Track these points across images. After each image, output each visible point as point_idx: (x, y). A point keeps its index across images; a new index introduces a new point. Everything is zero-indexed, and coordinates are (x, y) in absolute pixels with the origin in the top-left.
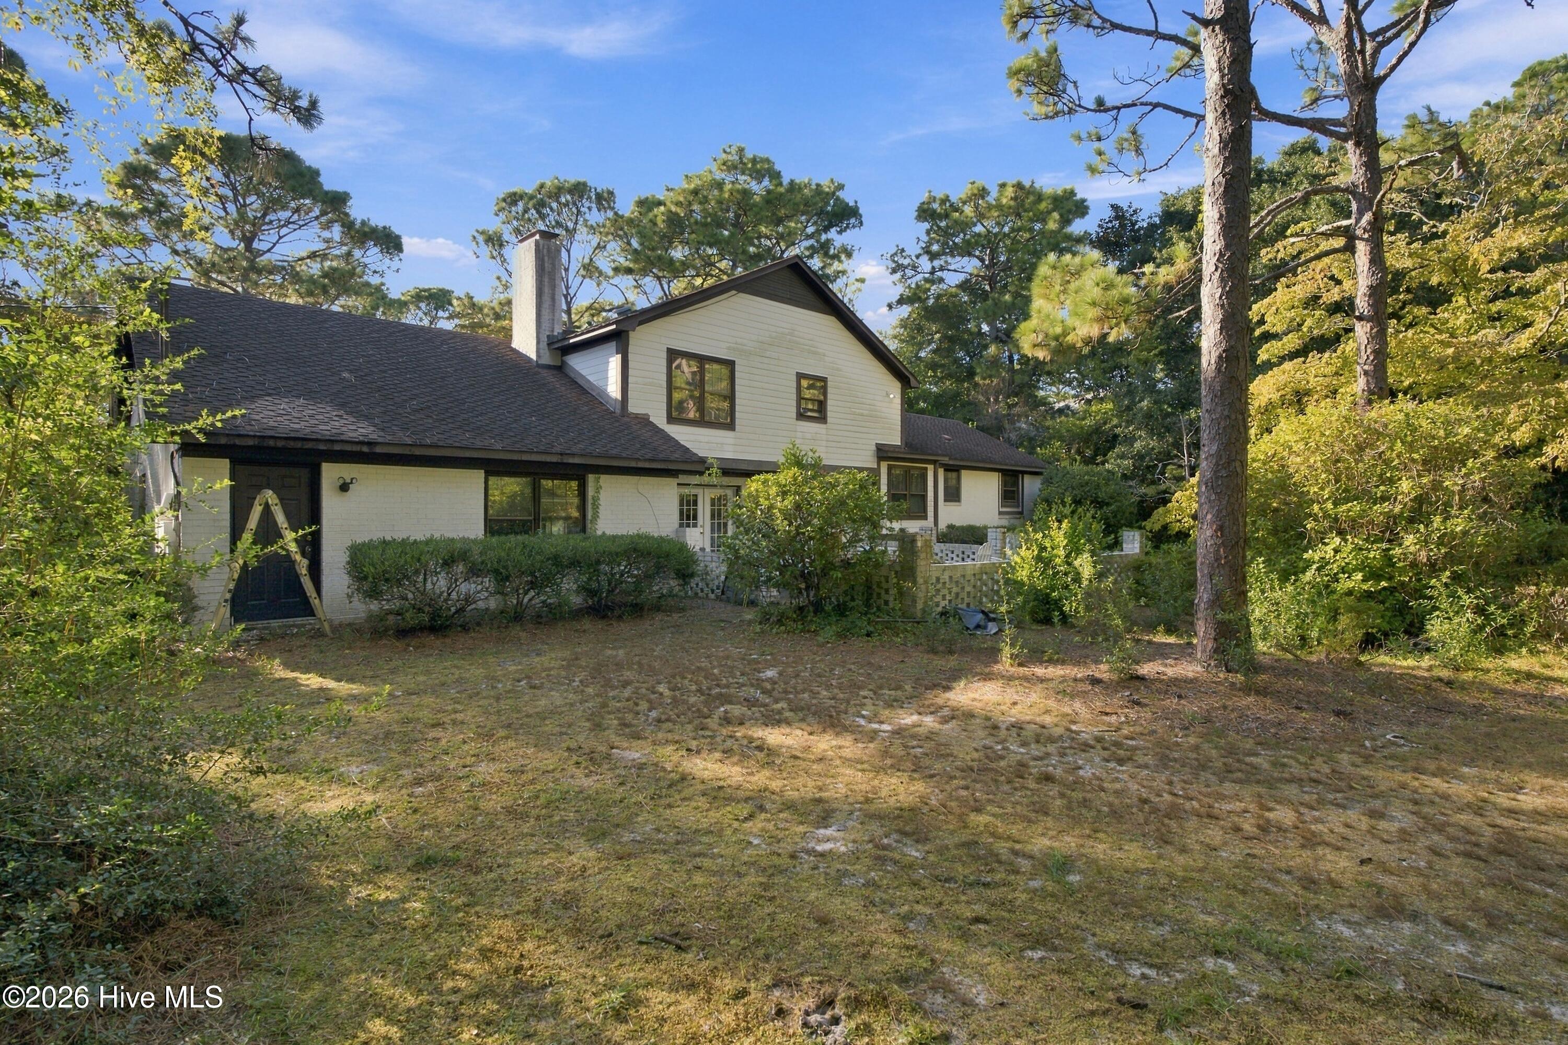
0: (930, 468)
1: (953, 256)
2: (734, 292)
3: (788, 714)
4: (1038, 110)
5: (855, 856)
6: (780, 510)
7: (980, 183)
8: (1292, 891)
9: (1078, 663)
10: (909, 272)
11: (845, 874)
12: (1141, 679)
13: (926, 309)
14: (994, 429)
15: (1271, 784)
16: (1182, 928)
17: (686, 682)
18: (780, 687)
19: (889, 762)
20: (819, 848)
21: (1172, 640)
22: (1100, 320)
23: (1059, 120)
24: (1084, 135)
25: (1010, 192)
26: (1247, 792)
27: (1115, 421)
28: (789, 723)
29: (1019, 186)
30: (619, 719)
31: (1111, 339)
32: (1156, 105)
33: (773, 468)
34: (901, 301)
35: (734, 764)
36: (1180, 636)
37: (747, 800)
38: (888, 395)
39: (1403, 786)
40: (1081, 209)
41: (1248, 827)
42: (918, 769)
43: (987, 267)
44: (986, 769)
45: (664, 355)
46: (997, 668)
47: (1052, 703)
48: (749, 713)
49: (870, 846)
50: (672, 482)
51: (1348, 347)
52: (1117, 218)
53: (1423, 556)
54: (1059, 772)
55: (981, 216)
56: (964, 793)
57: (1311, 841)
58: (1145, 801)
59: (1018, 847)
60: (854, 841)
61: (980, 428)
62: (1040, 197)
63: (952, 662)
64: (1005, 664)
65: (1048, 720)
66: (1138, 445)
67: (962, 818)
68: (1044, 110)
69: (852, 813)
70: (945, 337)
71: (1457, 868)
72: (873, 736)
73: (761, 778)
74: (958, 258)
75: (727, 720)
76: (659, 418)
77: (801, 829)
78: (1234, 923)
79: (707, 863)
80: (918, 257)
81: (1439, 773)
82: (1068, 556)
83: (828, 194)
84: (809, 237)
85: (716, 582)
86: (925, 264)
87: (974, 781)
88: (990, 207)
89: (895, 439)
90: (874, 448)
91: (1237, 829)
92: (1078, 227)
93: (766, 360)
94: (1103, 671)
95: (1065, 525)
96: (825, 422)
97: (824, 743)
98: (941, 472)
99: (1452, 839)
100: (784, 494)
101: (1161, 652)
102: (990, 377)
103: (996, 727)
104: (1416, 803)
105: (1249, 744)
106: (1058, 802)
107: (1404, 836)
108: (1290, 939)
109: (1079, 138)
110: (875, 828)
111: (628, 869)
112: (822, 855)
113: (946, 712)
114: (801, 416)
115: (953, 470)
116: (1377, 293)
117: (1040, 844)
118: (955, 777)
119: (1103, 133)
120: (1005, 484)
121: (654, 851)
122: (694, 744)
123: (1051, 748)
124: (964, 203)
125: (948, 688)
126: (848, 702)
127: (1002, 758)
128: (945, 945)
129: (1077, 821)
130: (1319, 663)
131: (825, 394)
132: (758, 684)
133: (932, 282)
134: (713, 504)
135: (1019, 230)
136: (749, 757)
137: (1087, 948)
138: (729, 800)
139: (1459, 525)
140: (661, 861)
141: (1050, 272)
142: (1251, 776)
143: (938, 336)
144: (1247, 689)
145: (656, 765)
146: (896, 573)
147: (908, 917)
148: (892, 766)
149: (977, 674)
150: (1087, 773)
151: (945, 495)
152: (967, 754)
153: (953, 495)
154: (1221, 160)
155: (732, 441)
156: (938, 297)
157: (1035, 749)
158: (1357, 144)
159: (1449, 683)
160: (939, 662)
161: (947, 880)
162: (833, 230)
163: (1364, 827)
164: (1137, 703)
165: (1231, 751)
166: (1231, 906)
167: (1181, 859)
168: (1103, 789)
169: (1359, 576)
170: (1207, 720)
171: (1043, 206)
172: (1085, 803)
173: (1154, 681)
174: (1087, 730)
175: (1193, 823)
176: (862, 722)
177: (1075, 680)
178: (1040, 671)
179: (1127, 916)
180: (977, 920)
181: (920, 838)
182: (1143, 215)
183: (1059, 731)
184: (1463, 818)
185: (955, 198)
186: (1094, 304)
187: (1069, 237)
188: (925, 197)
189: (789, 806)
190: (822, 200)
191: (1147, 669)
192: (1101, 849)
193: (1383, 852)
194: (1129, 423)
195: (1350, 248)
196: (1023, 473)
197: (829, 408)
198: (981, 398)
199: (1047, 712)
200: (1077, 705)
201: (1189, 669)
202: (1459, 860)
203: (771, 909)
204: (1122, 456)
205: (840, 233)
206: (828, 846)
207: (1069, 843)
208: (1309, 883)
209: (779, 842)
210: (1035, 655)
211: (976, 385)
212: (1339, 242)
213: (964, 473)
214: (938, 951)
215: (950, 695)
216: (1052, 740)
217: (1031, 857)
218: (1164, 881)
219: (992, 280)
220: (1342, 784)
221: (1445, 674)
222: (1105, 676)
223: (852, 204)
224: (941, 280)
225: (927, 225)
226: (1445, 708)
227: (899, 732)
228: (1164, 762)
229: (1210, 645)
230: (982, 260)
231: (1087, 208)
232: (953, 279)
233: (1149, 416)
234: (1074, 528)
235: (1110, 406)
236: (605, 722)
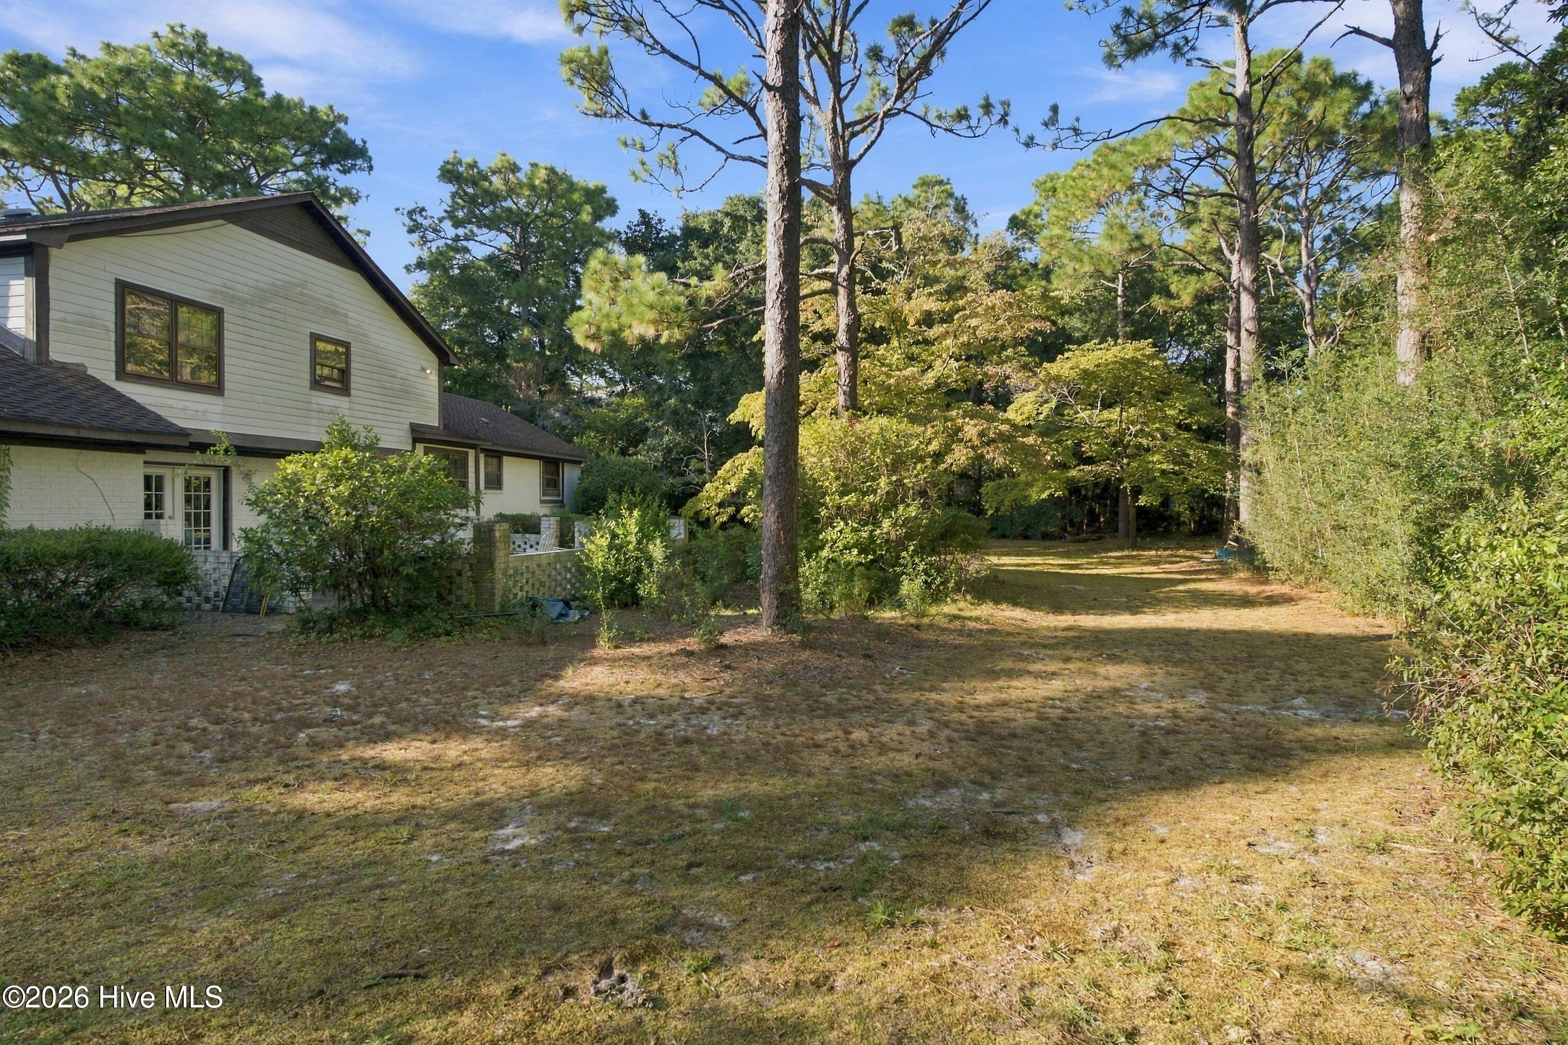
0: (471, 453)
1: (479, 227)
2: (220, 222)
3: (392, 727)
4: (586, 103)
5: (551, 844)
6: (332, 497)
7: (511, 158)
8: (886, 785)
9: (668, 641)
10: (430, 236)
11: (551, 862)
12: (723, 647)
13: (451, 278)
14: (530, 416)
15: (841, 714)
16: (836, 829)
17: (228, 711)
18: (365, 702)
19: (534, 754)
20: (510, 846)
21: (729, 613)
22: (655, 322)
23: (606, 121)
24: (629, 142)
25: (542, 174)
26: (833, 722)
27: (646, 416)
28: (401, 736)
29: (552, 170)
30: (156, 768)
31: (663, 341)
32: (695, 133)
33: (315, 448)
34: (420, 265)
35: (357, 790)
36: (734, 609)
37: (397, 822)
38: (424, 370)
39: (918, 701)
40: (611, 208)
41: (843, 747)
42: (565, 755)
43: (517, 245)
44: (630, 744)
45: (112, 288)
46: (598, 652)
47: (659, 677)
48: (341, 733)
49: (559, 833)
50: (139, 459)
51: (827, 370)
52: (643, 223)
53: (893, 536)
54: (690, 733)
55: (511, 192)
56: (619, 767)
57: (883, 749)
58: (766, 744)
59: (692, 800)
60: (542, 832)
61: (514, 413)
62: (572, 187)
63: (552, 651)
64: (603, 648)
65: (661, 692)
66: (666, 438)
67: (630, 789)
68: (593, 106)
69: (522, 808)
70: (471, 313)
71: (965, 747)
72: (502, 734)
73: (399, 798)
74: (485, 230)
75: (315, 745)
76: (107, 374)
77: (478, 835)
78: (864, 816)
79: (390, 892)
80: (441, 220)
81: (933, 689)
82: (639, 542)
83: (326, 123)
84: (297, 168)
85: (214, 588)
86: (449, 230)
87: (626, 756)
88: (521, 185)
89: (432, 419)
90: (407, 427)
91: (837, 751)
92: (608, 224)
93: (268, 313)
94: (693, 643)
95: (636, 513)
96: (349, 395)
97: (454, 750)
98: (482, 456)
99: (956, 731)
100: (338, 480)
101: (732, 624)
102: (524, 360)
103: (619, 705)
104: (929, 711)
105: (817, 688)
106: (703, 759)
107: (932, 734)
108: (900, 817)
109: (625, 144)
110: (552, 816)
111: (291, 925)
112: (516, 851)
113: (566, 700)
114: (317, 384)
115: (496, 455)
116: (852, 329)
117: (707, 794)
118: (604, 756)
119: (648, 147)
120: (546, 472)
121: (315, 898)
122: (290, 778)
123: (676, 716)
124: (494, 173)
125: (557, 678)
126: (458, 704)
127: (638, 732)
128: (674, 893)
129: (725, 770)
130: (841, 620)
131: (348, 361)
132: (335, 701)
133: (457, 250)
134: (188, 487)
135: (552, 215)
136: (373, 779)
137: (781, 860)
138: (377, 826)
139: (913, 511)
140: (333, 905)
141: (599, 267)
142: (828, 711)
143: (464, 310)
144: (804, 646)
145: (249, 809)
146: (471, 566)
147: (632, 881)
148: (539, 758)
149: (581, 661)
150: (714, 731)
151: (486, 482)
152: (606, 733)
153: (495, 482)
154: (780, 206)
155: (218, 409)
156: (463, 268)
157: (663, 720)
158: (839, 210)
159: (917, 627)
160: (536, 654)
161: (647, 843)
162: (334, 167)
163: (908, 732)
164: (728, 667)
165: (807, 695)
166: (856, 805)
167: (812, 782)
168: (732, 741)
169: (855, 552)
170: (783, 674)
171: (576, 196)
172: (724, 755)
173: (735, 647)
174: (697, 695)
175: (805, 754)
176: (484, 722)
177: (672, 655)
178: (636, 650)
179: (796, 831)
180: (690, 866)
181: (605, 816)
182: (666, 226)
183: (675, 700)
184: (956, 715)
185: (483, 166)
186: (651, 307)
187: (602, 233)
188: (450, 157)
189: (452, 816)
190: (320, 128)
191: (727, 638)
192: (755, 787)
193: (926, 747)
194: (659, 418)
195: (834, 292)
196: (564, 461)
197: (353, 378)
198: (512, 382)
199: (659, 685)
200: (682, 675)
201: (760, 634)
202: (963, 743)
203: (496, 913)
204: (653, 449)
205: (345, 172)
206: (516, 843)
207: (727, 789)
208: (895, 777)
209: (461, 852)
210: (627, 638)
211: (509, 367)
212: (827, 285)
213: (506, 459)
214: (674, 899)
215: (561, 683)
216: (673, 709)
217: (706, 807)
218: (807, 799)
219: (524, 261)
220: (885, 707)
221: (912, 621)
222: (695, 647)
223: (359, 142)
224: (466, 250)
225: (451, 188)
226: (919, 645)
227: (529, 724)
228: (766, 711)
229: (774, 612)
230: (512, 237)
231: (617, 207)
232: (479, 252)
233: (675, 412)
234: (643, 517)
235: (642, 401)
236: (137, 776)
